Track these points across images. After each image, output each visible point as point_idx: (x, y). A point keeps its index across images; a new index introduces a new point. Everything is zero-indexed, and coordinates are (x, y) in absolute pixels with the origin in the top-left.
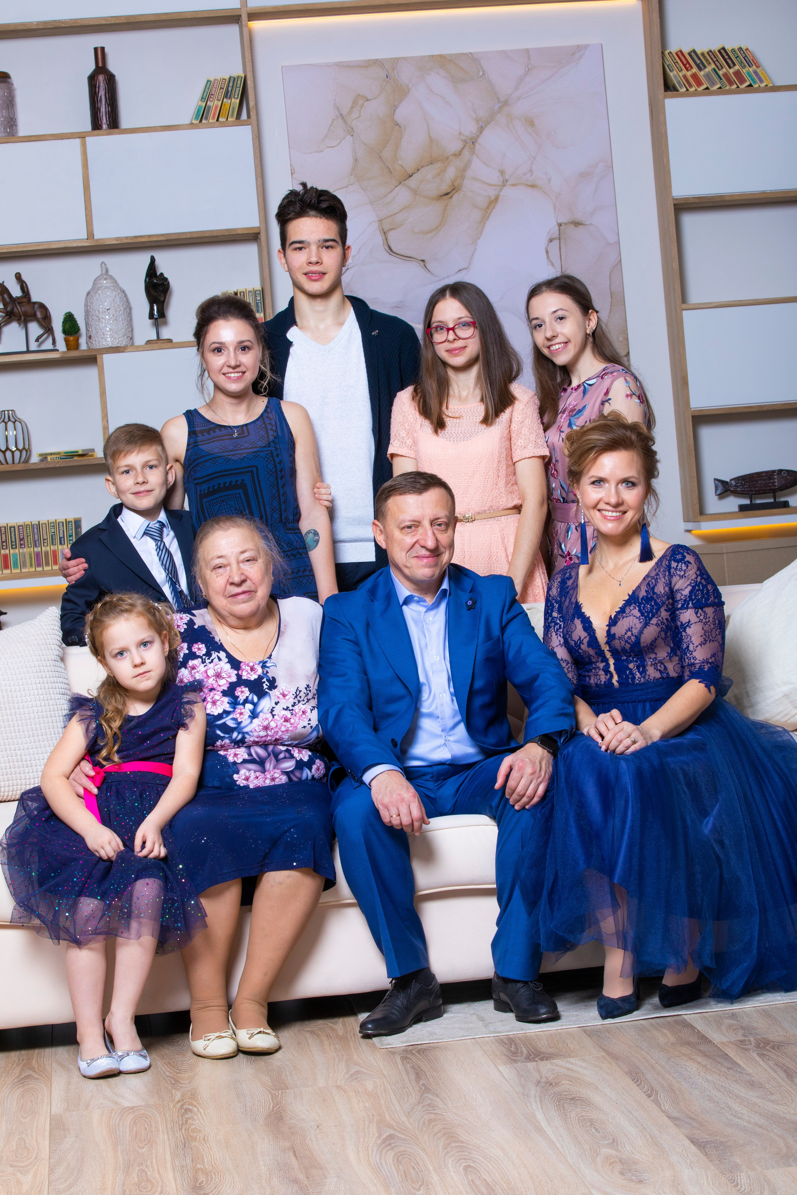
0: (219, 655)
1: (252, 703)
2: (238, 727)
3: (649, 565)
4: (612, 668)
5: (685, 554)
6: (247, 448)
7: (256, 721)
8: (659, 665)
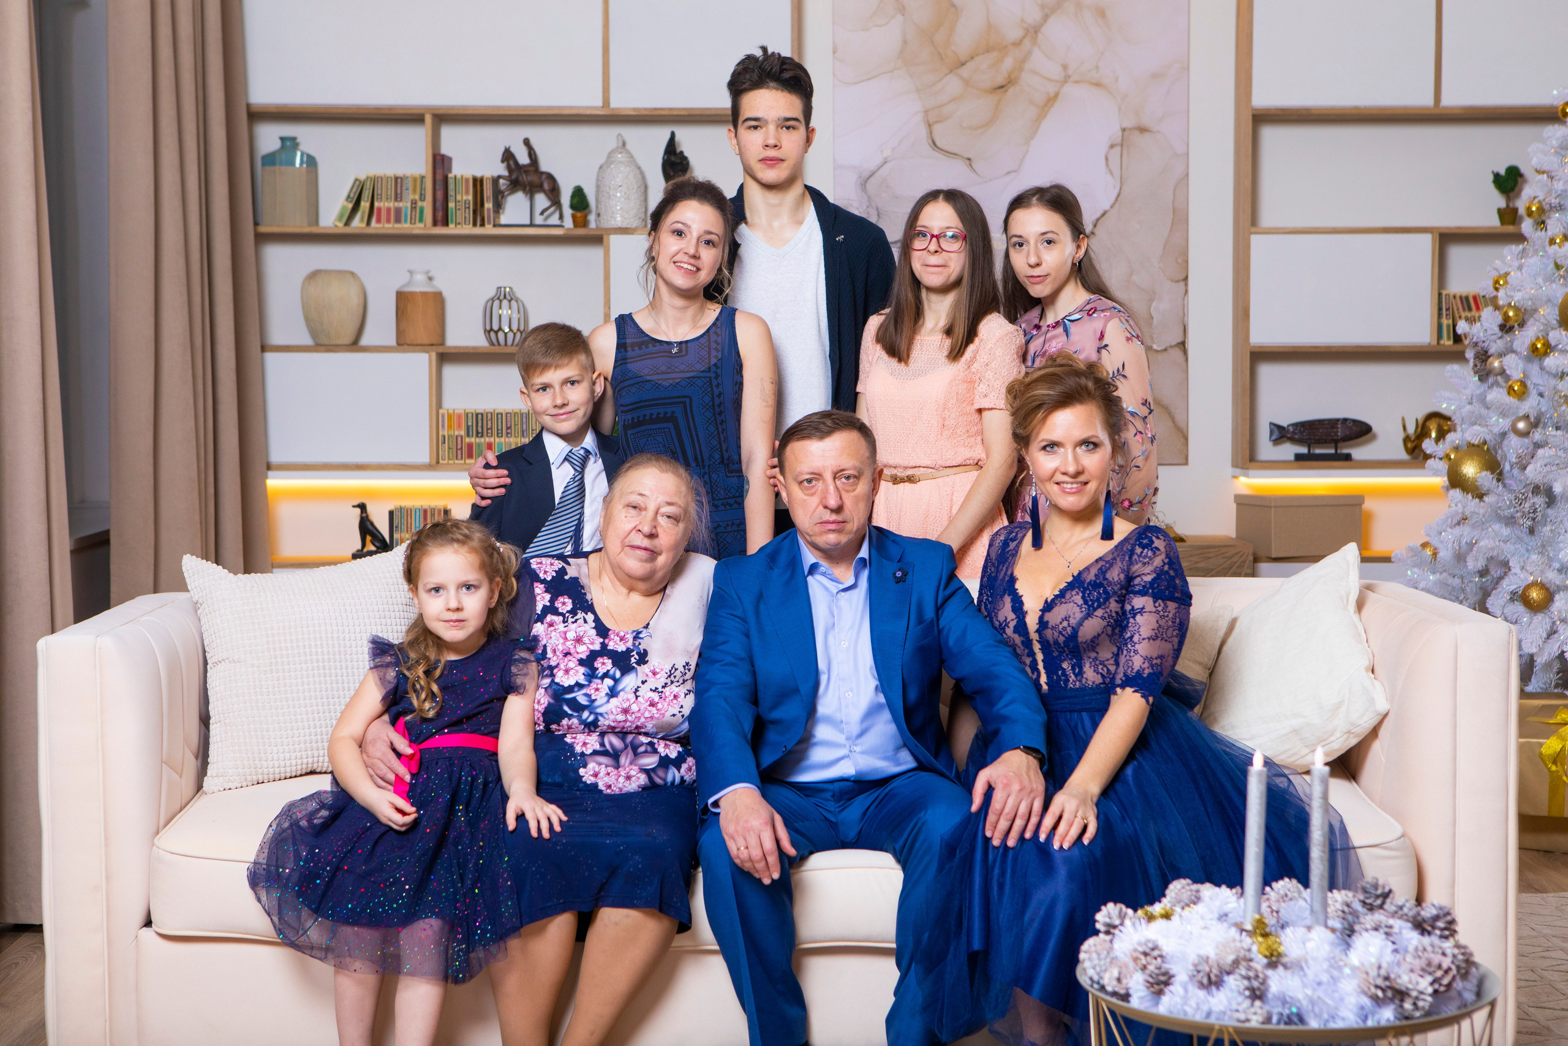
0: (586, 616)
1: (613, 678)
2: (591, 706)
3: (1110, 545)
4: (1041, 666)
5: (1154, 538)
6: (682, 372)
7: (614, 701)
8: (1100, 667)
